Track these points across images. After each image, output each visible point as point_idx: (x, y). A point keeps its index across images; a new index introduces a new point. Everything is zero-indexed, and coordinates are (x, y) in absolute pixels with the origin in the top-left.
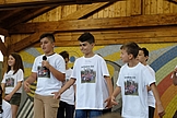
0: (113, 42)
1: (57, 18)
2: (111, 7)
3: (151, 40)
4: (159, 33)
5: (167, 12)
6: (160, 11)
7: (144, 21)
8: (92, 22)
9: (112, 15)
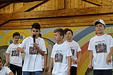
0: (47, 26)
1: (11, 11)
2: (46, 4)
3: (71, 25)
4: (76, 20)
5: (81, 7)
6: (76, 6)
7: (66, 13)
8: (34, 13)
9: (46, 9)
